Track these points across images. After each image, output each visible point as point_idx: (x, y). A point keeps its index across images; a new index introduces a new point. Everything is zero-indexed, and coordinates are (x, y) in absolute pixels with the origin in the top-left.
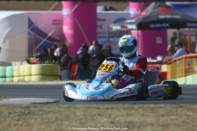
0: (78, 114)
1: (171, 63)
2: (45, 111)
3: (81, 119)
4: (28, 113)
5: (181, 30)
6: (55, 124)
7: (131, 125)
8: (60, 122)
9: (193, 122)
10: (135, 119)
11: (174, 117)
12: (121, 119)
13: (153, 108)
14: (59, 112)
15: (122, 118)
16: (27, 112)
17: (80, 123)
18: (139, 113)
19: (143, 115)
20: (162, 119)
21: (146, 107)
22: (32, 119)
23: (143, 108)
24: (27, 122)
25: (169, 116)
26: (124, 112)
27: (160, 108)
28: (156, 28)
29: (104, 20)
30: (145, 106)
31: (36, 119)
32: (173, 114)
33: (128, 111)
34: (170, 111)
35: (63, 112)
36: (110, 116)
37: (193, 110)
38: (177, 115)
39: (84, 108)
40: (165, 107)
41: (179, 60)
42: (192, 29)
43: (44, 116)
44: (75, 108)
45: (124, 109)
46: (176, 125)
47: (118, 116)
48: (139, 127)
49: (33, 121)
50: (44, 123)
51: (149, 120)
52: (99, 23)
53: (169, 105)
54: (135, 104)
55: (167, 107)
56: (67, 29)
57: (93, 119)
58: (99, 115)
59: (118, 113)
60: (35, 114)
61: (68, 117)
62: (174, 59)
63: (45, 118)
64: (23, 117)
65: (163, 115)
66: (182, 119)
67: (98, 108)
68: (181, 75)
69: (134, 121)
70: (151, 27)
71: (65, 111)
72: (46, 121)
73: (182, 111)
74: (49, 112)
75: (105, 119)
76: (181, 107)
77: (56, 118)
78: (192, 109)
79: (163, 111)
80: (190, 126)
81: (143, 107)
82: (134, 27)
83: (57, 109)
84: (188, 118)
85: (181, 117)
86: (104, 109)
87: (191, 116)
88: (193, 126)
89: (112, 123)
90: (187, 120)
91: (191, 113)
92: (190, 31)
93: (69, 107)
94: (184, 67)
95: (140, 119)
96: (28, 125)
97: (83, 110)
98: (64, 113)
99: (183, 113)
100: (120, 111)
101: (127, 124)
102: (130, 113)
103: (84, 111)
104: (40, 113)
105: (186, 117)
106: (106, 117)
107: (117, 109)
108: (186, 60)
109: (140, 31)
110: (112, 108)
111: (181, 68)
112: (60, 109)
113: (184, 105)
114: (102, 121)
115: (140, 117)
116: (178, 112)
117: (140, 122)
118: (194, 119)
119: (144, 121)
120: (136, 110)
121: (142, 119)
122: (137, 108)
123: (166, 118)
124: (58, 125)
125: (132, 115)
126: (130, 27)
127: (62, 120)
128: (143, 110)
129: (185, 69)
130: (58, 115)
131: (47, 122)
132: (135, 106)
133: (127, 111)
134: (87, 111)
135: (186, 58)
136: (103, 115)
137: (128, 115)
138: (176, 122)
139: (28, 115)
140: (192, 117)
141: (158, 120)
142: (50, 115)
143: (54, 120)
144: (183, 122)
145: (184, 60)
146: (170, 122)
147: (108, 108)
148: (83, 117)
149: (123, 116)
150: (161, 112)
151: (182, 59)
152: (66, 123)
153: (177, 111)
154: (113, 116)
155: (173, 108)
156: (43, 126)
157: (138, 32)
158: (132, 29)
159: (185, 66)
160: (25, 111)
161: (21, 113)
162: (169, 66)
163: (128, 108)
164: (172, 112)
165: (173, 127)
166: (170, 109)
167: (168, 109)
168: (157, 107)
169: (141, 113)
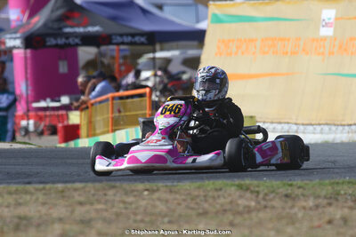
1: (87, 108)
5: (103, 48)
7: (24, 222)
9: (135, 214)
10: (32, 210)
11: (100, 206)
13: (63, 191)
15: (6, 210)
18: (37, 199)
19: (44, 204)
20: (80, 211)
21: (50, 189)
23: (43, 192)
25: (92, 204)
26: (10, 199)
27: (76, 190)
28: (57, 46)
30: (48, 186)
32: (99, 201)
33: (18, 197)
34: (94, 195)
37: (136, 193)
38: (106, 202)
40: (83, 188)
41: (101, 102)
42: (122, 47)
45: (10, 193)
46: (104, 220)
48: (38, 225)
51: (55, 213)
53: (90, 185)
54: (29, 183)
55: (87, 189)
62: (93, 101)
65: (81, 204)
66: (114, 210)
68: (106, 129)
69: (28, 214)
70: (48, 44)
73: (115, 195)
76: (114, 187)
78: (133, 191)
79: (79, 195)
80: (131, 221)
81: (44, 189)
82: (18, 43)
84: (126, 208)
85: (113, 206)
87: (131, 204)
88: (135, 221)
90: (124, 211)
91: (130, 199)
92: (119, 50)
94: (110, 115)
95: (39, 211)
99: (117, 198)
100: (2, 197)
102: (21, 201)
105: (121, 205)
108: (115, 102)
109: (28, 51)
111: (105, 116)
113: (118, 184)
115: (40, 208)
116: (107, 198)
117: (40, 217)
118: (137, 208)
119: (46, 215)
120: (32, 194)
121: (43, 210)
122: (33, 191)
123: (87, 207)
125: (26, 204)
126: (10, 43)
128: (45, 194)
129: (112, 118)
132: (29, 187)
133: (14, 196)
135: (113, 98)
137: (18, 204)
138: (105, 214)
140: (133, 206)
141: (72, 212)
144: (118, 215)
145: (110, 102)
146: (93, 215)
149: (8, 206)
150: (77, 197)
151: (107, 100)
153: (105, 195)
155: (98, 190)
157: (25, 53)
158: (14, 47)
159: (112, 113)
162: (83, 113)
163: (17, 192)
164: (96, 197)
165: (99, 225)
166: (93, 192)
167: (89, 192)
168: (69, 189)
169: (40, 200)
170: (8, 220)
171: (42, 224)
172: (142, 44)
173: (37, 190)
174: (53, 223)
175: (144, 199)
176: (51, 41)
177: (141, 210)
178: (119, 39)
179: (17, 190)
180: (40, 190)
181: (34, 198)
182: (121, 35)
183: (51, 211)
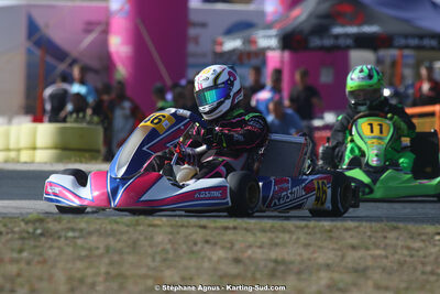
0: (159, 238)
2: (81, 230)
3: (164, 250)
4: (42, 235)
5: (382, 53)
6: (106, 260)
7: (282, 268)
8: (116, 258)
9: (423, 264)
10: (290, 253)
11: (378, 252)
12: (258, 254)
13: (330, 231)
14: (113, 233)
15: (259, 251)
16: (39, 231)
17: (165, 260)
18: (298, 239)
19: (307, 246)
20: (352, 256)
21: (315, 227)
22: (51, 248)
23: (306, 230)
24: (41, 254)
25: (367, 249)
26: (264, 238)
27: (347, 230)
28: (322, 48)
29: (203, 25)
30: (312, 224)
31: (59, 248)
32: (376, 246)
33: (273, 235)
34: (370, 237)
35: (122, 233)
36: (232, 245)
37: (424, 237)
38: (385, 247)
39: (172, 226)
40: (357, 227)
42: (407, 52)
43: (80, 242)
44: (150, 226)
45: (264, 231)
46: (384, 269)
47: (250, 246)
48: (299, 273)
49: (55, 252)
50: (81, 258)
51: (321, 258)
52: (192, 32)
53: (364, 224)
54: (288, 218)
55: (361, 229)
56: (118, 44)
57: (193, 252)
58: (207, 242)
59: (251, 239)
60: (59, 238)
61: (134, 246)
63: (83, 248)
64: (32, 243)
65: (353, 247)
66: (397, 257)
67: (204, 227)
69: (287, 258)
70: (312, 45)
71: (127, 232)
72: (84, 253)
73: (398, 239)
74: (90, 233)
75: (221, 253)
76: (396, 228)
77: (107, 249)
78: (420, 234)
79: (351, 237)
80: (418, 273)
81: (306, 226)
82: (273, 42)
83: (109, 227)
84: (412, 256)
85: (396, 253)
86: (216, 228)
87: (418, 251)
88: (423, 273)
89: (237, 261)
90: (408, 259)
91: (417, 245)
92: (403, 56)
93: (137, 224)
95: (300, 255)
96: (44, 262)
97: (169, 229)
98: (125, 237)
99: (400, 243)
100: (254, 234)
101: (271, 265)
102: (278, 241)
103: (171, 233)
104: (70, 234)
105: (406, 252)
106: (223, 248)
107: (246, 230)
109: (287, 54)
110: (235, 228)
112: (115, 227)
113: (401, 225)
114: (215, 258)
115: (301, 250)
116: (388, 241)
117: (302, 262)
118: (425, 257)
119: (310, 259)
120: (290, 232)
121: (306, 254)
122: (293, 229)
123: (361, 253)
124: (111, 263)
125: (284, 244)
126: (263, 43)
127: (120, 252)
128: (308, 234)
130: (111, 241)
131: (87, 256)
132: (289, 224)
133: (269, 234)
134: (178, 233)
136: (215, 244)
137: (275, 245)
138: (385, 262)
139: (43, 239)
141: (343, 257)
142: (94, 240)
143: (101, 251)
144: (401, 264)
146: (369, 262)
147: (226, 228)
148: (168, 246)
149: (260, 247)
150: (349, 239)
152: (131, 259)
153: (385, 237)
154: (237, 247)
155: (376, 232)
156: (79, 265)
157: (282, 57)
158: (269, 48)
160: (35, 229)
161: (25, 235)
163: (272, 229)
164: (373, 240)
165: (377, 276)
166: (369, 233)
167: (365, 233)
168: (338, 229)
169: (302, 240)
170: (262, 263)
171: (304, 270)
172: (432, 48)
173: (297, 227)
174: (318, 270)
175: (435, 245)
176: (316, 42)
177: (432, 258)
178: (403, 42)
179: (272, 227)
180: (302, 228)
181: (294, 237)
182: (406, 36)
183: (316, 255)
